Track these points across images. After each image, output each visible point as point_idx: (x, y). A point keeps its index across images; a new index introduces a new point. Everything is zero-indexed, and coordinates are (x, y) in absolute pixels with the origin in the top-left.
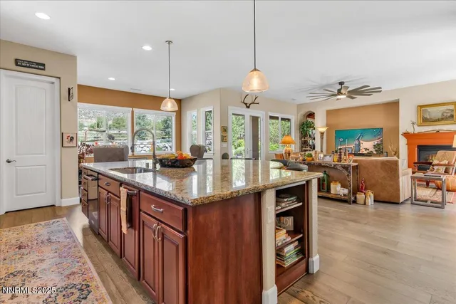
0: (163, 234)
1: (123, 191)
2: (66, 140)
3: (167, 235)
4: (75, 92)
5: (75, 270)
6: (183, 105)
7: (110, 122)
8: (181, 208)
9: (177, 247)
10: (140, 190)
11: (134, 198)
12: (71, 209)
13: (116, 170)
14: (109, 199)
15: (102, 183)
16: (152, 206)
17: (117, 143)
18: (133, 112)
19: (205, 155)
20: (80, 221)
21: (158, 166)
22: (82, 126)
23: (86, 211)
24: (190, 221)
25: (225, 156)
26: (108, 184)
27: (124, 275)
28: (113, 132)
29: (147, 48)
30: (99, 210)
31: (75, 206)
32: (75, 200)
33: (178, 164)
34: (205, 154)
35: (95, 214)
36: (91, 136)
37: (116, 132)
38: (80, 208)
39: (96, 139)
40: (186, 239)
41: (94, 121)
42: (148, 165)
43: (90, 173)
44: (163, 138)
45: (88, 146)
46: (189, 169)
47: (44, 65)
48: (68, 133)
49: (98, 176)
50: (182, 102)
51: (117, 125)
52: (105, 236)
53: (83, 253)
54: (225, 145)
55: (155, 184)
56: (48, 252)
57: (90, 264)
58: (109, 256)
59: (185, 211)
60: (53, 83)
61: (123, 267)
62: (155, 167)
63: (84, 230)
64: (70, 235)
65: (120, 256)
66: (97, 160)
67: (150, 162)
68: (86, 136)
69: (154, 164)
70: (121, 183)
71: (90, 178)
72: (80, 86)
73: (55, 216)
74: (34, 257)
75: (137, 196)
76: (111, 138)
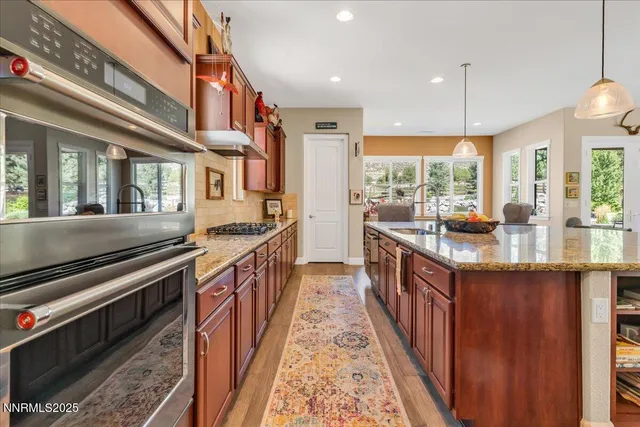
0: (432, 299)
1: (399, 251)
2: (354, 197)
3: (437, 300)
4: (361, 146)
5: (357, 322)
6: (495, 143)
7: (400, 174)
8: (449, 272)
9: (445, 314)
10: (414, 251)
11: (408, 259)
12: (356, 268)
13: (396, 230)
14: (387, 260)
15: (382, 243)
16: (424, 269)
17: (405, 201)
18: (423, 161)
19: (532, 219)
20: (364, 282)
21: (443, 230)
22: (369, 181)
23: (369, 272)
24: (458, 287)
25: (573, 223)
26: (387, 244)
27: (400, 342)
28: (403, 186)
29: (438, 80)
30: (379, 274)
31: (360, 266)
32: (360, 260)
33: (468, 228)
34: (531, 217)
35: (376, 277)
36: (378, 192)
37: (407, 185)
38: (364, 269)
39: (384, 196)
40: (453, 306)
41: (383, 174)
42: (431, 227)
43: (373, 232)
44: (469, 193)
45: (374, 204)
46: (485, 236)
47: (335, 124)
48: (356, 189)
49: (379, 235)
50: (494, 139)
51: (408, 177)
52: (384, 299)
53: (365, 311)
54: (572, 203)
55: (438, 251)
56: (337, 300)
57: (369, 321)
58: (388, 320)
59: (453, 275)
60: (343, 140)
61: (399, 332)
62: (439, 230)
63: (367, 291)
64: (355, 291)
65: (395, 321)
66: (381, 219)
67: (434, 224)
68: (372, 191)
69: (438, 226)
70: (398, 243)
71: (372, 237)
72: (365, 138)
73: (343, 273)
74: (327, 302)
75: (411, 256)
76: (400, 193)
